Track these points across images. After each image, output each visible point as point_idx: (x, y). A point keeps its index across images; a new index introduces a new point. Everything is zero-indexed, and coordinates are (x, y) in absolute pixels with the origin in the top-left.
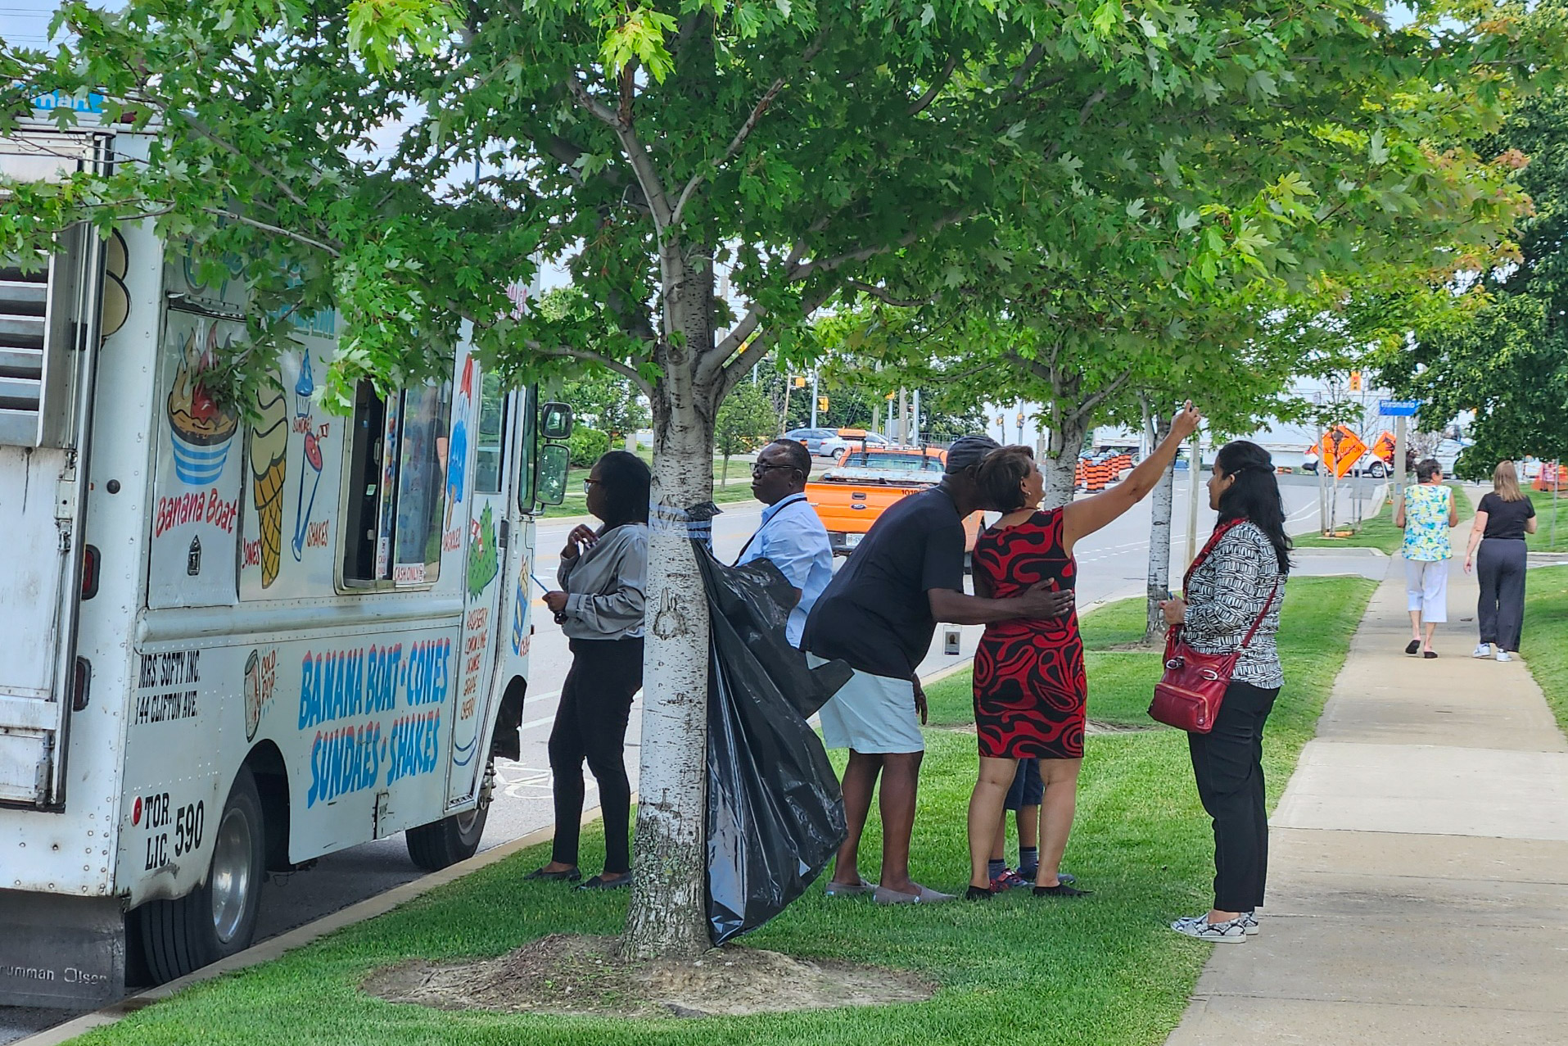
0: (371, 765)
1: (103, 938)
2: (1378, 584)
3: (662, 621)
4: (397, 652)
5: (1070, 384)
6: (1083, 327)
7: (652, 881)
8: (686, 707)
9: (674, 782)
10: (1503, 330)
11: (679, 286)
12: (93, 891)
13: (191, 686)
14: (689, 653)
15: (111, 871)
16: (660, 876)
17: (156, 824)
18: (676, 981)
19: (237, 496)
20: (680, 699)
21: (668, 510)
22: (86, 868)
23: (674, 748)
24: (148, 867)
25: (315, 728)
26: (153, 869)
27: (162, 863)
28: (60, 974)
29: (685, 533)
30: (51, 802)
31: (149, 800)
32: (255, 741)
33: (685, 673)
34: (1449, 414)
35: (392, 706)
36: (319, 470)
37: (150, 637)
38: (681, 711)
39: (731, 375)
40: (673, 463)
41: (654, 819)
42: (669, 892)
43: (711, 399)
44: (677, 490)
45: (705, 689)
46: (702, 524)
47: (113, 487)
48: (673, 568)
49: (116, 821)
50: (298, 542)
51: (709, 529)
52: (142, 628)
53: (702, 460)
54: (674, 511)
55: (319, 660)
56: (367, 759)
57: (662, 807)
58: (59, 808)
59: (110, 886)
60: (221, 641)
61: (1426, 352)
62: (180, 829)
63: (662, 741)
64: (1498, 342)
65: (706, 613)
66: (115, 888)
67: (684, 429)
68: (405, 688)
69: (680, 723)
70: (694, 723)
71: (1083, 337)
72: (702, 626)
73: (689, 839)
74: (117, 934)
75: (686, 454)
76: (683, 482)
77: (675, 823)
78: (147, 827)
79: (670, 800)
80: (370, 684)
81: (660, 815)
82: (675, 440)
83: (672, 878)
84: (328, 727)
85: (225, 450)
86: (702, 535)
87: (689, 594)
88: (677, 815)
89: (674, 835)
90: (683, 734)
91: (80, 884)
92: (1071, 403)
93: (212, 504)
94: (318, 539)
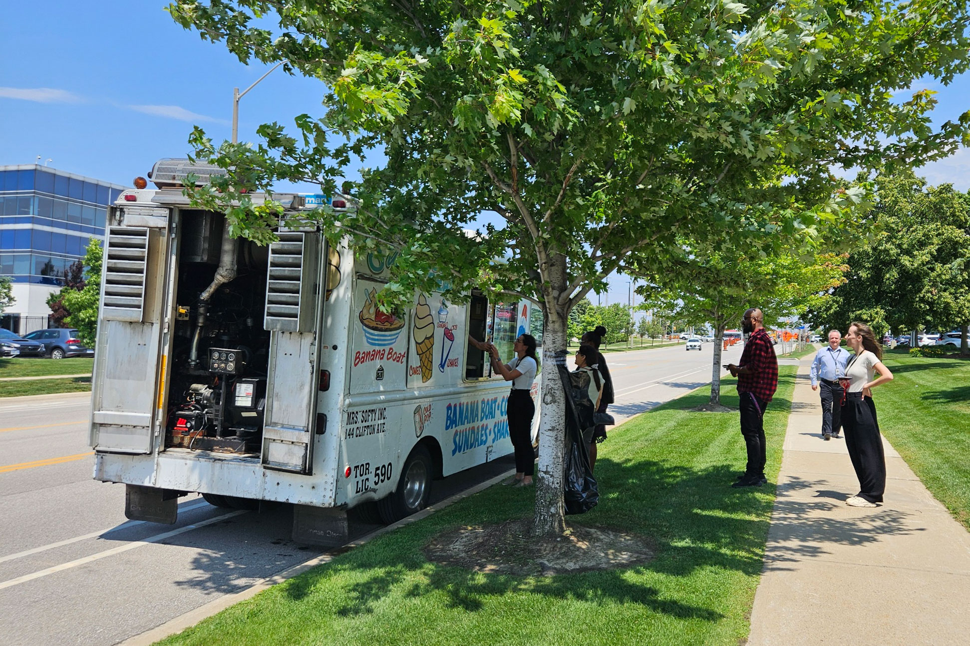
0: (484, 438)
1: (340, 520)
2: (798, 367)
3: (546, 397)
4: (495, 400)
5: (720, 318)
6: (714, 286)
7: (542, 503)
8: (555, 433)
9: (551, 463)
10: (831, 305)
11: (545, 263)
12: (327, 505)
13: (382, 421)
14: (557, 410)
15: (333, 497)
16: (545, 501)
17: (361, 475)
18: (548, 549)
19: (406, 350)
20: (552, 429)
21: (548, 354)
22: (324, 496)
23: (551, 449)
24: (357, 492)
25: (454, 430)
26: (361, 493)
27: (366, 489)
28: (325, 533)
29: (555, 363)
30: (307, 471)
31: (356, 467)
32: (422, 436)
33: (555, 418)
34: (817, 327)
35: (493, 417)
36: (453, 341)
37: (350, 405)
38: (553, 434)
39: (574, 301)
40: (550, 335)
41: (543, 478)
42: (549, 509)
43: (565, 310)
44: (551, 346)
45: (564, 424)
46: (562, 359)
47: (335, 348)
48: (550, 376)
49: (335, 478)
50: (442, 366)
51: (565, 360)
52: (347, 401)
53: (561, 334)
54: (551, 354)
55: (455, 406)
56: (482, 435)
57: (546, 473)
58: (310, 473)
59: (333, 504)
60: (400, 403)
61: (811, 311)
62: (377, 475)
63: (546, 445)
64: (830, 308)
65: (563, 394)
66: (335, 504)
67: (553, 322)
68: (499, 411)
69: (553, 438)
70: (559, 439)
71: (715, 289)
72: (562, 399)
73: (557, 486)
74: (344, 519)
75: (555, 332)
76: (554, 343)
77: (551, 479)
78: (356, 477)
79: (549, 470)
80: (482, 411)
81: (545, 476)
82: (550, 326)
83: (550, 502)
84: (460, 428)
85: (399, 333)
86: (562, 363)
87: (556, 387)
88: (552, 476)
89: (551, 484)
90: (553, 442)
91: (321, 502)
92: (721, 322)
93: (389, 353)
94: (453, 363)
